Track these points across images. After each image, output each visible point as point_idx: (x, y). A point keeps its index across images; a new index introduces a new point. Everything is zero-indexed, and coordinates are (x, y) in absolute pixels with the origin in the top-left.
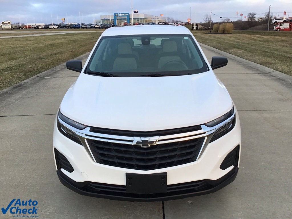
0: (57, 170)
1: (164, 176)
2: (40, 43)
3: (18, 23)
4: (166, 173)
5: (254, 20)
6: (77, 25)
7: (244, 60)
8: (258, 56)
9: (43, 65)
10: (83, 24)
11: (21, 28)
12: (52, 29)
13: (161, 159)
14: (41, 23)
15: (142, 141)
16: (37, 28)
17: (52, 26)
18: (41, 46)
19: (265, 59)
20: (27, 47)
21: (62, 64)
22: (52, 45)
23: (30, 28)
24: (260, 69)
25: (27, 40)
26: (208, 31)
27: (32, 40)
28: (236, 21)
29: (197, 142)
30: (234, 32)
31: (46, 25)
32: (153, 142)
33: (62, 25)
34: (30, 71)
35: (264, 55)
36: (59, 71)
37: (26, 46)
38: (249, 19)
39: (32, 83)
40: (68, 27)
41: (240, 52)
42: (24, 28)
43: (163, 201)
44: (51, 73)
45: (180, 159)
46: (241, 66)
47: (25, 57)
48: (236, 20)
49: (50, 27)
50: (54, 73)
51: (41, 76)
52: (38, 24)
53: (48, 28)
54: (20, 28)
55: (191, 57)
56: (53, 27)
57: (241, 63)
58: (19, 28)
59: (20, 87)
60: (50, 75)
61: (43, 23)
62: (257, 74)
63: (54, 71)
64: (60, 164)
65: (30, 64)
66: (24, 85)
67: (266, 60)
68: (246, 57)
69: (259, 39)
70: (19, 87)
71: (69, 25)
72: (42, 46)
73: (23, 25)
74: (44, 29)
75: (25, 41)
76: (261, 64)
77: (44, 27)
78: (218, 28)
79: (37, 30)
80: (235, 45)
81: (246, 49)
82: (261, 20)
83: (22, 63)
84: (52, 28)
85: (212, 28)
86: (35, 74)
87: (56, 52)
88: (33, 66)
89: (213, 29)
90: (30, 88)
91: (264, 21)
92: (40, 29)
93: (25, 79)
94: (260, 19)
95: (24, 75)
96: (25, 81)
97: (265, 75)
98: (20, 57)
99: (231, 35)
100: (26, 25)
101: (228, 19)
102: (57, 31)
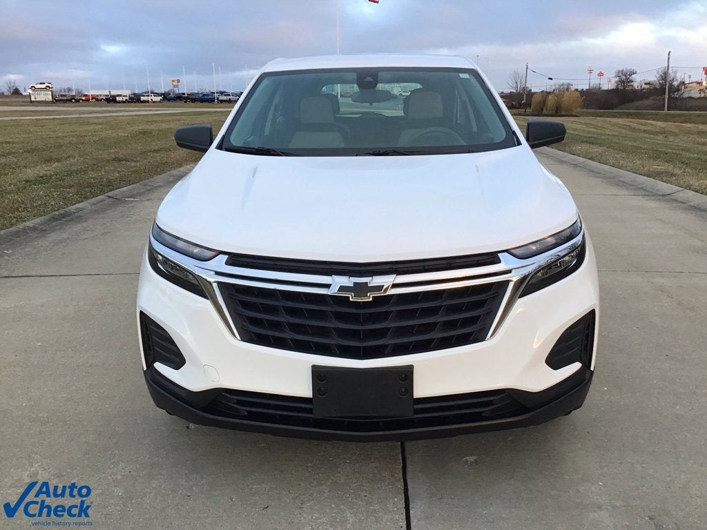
0: (145, 369)
1: (406, 374)
2: (119, 129)
3: (69, 90)
4: (411, 367)
5: (631, 87)
6: (208, 95)
7: (607, 167)
8: (642, 159)
9: (123, 173)
10: (222, 93)
11: (74, 99)
12: (147, 104)
13: (401, 331)
14: (123, 89)
15: (352, 285)
16: (111, 100)
17: (148, 96)
18: (120, 134)
19: (659, 166)
20: (85, 136)
21: (168, 173)
22: (144, 133)
23: (97, 100)
24: (646, 186)
25: (88, 123)
26: (520, 110)
27: (100, 124)
28: (587, 90)
29: (488, 294)
30: (583, 112)
31: (134, 94)
32: (379, 288)
33: (172, 95)
34: (90, 185)
35: (655, 158)
36: (160, 186)
37: (84, 134)
38: (618, 85)
39: (95, 211)
40: (186, 99)
41: (596, 150)
42: (81, 99)
43: (403, 440)
44: (142, 190)
45: (445, 335)
46: (600, 179)
47: (80, 156)
48: (588, 87)
49: (142, 98)
50: (148, 190)
51: (116, 195)
52: (114, 93)
53: (139, 100)
54: (73, 101)
55: (476, 131)
56: (150, 98)
57: (599, 173)
58: (70, 100)
59: (64, 219)
60: (140, 194)
61: (126, 89)
62: (639, 197)
63: (149, 186)
64: (152, 353)
65: (93, 170)
66: (76, 215)
67: (661, 167)
68: (612, 162)
69: (643, 128)
70: (64, 217)
71: (188, 95)
72: (123, 134)
73: (79, 93)
74: (129, 102)
75: (82, 124)
76: (649, 176)
77: (130, 98)
78: (544, 102)
79: (112, 104)
80: (585, 137)
81: (613, 145)
82: (647, 86)
83: (74, 168)
84: (148, 102)
85: (529, 105)
86: (102, 192)
87: (156, 148)
88: (100, 174)
89: (530, 107)
90: (90, 221)
91: (655, 89)
92: (119, 102)
93: (79, 202)
94: (646, 84)
95: (77, 194)
96: (78, 206)
97: (659, 200)
98: (69, 157)
99: (576, 119)
100: (86, 93)
101: (569, 85)
102: (160, 107)
